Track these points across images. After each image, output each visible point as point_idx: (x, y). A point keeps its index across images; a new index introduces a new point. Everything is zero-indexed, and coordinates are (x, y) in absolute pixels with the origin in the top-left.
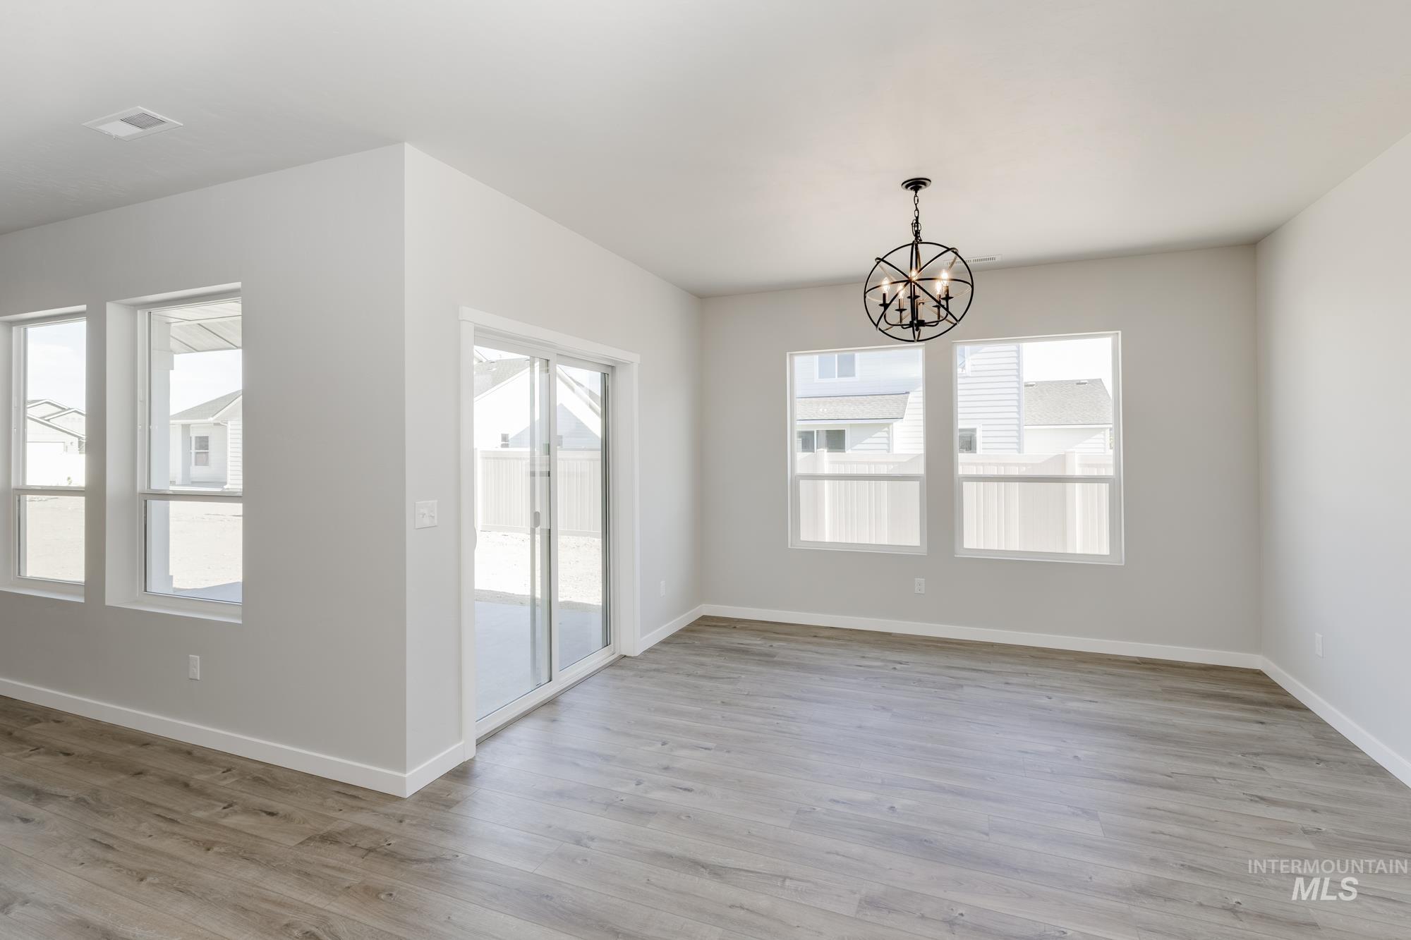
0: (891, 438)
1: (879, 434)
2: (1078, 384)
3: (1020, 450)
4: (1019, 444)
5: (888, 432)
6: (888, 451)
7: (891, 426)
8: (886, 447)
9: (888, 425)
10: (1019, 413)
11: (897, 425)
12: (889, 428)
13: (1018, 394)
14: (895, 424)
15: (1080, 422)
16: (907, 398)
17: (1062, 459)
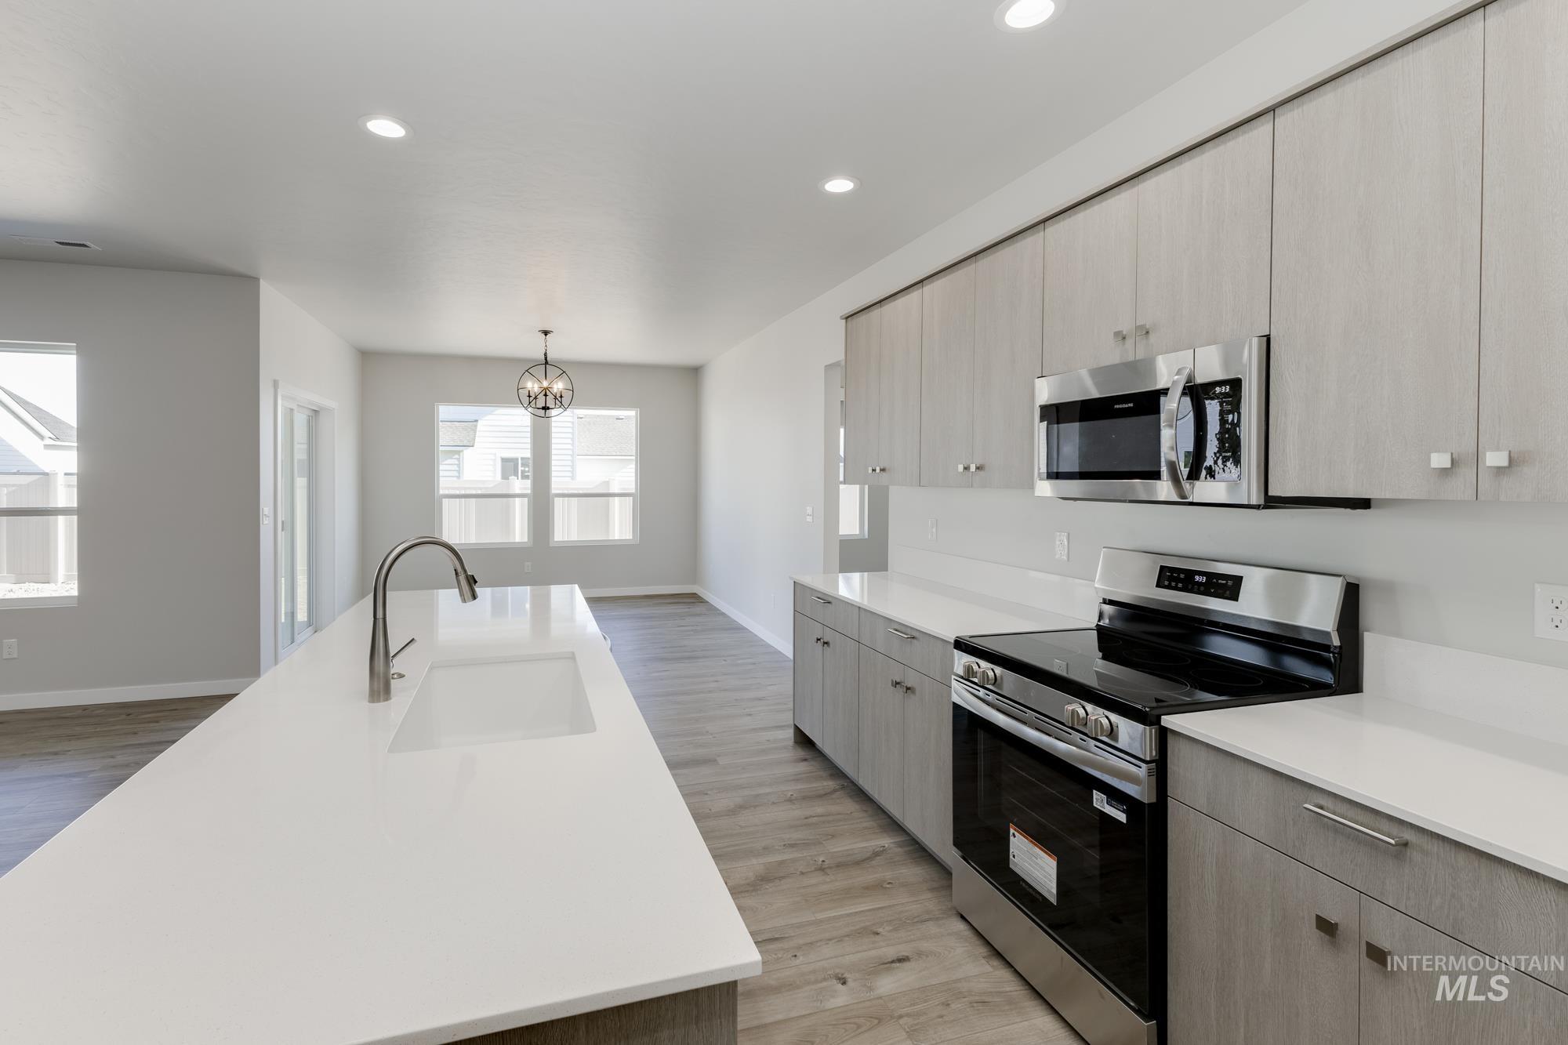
0: (461, 465)
1: (449, 461)
2: (617, 419)
3: (573, 478)
4: (573, 472)
5: (459, 459)
6: (459, 477)
7: (461, 454)
8: (456, 474)
9: (458, 452)
10: (573, 444)
11: (467, 453)
12: (459, 455)
13: (573, 428)
14: (465, 451)
15: (618, 454)
16: (476, 426)
17: (607, 483)
